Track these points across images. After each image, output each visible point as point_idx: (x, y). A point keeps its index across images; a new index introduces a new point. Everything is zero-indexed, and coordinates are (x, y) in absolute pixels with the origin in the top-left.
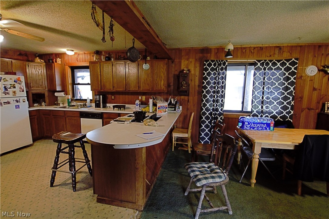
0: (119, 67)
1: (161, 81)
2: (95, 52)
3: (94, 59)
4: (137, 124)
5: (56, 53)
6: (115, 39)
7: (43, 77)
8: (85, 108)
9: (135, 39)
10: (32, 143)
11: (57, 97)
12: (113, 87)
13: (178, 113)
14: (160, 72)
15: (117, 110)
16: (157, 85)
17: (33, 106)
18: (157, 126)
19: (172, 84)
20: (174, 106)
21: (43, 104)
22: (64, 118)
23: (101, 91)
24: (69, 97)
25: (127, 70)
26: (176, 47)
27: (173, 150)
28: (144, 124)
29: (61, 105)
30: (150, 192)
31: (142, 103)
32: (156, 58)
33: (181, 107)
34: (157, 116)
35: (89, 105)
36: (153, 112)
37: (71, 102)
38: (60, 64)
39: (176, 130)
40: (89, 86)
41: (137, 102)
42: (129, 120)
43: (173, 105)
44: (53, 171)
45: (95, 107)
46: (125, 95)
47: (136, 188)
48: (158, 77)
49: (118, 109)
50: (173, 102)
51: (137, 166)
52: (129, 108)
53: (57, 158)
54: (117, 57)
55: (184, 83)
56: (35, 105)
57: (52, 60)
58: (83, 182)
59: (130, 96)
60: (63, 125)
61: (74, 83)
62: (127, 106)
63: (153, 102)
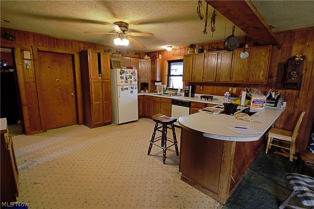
0: (212, 58)
1: (260, 71)
2: (189, 46)
3: (188, 53)
4: (227, 116)
5: (159, 50)
6: (216, 30)
7: (149, 71)
8: (176, 96)
9: (236, 26)
10: (138, 119)
11: (156, 86)
12: (203, 78)
13: (280, 110)
14: (259, 61)
15: (204, 100)
16: (253, 76)
17: (141, 92)
18: (252, 122)
19: (275, 74)
20: (274, 102)
21: (147, 91)
22: (160, 103)
23: (191, 82)
24: (164, 86)
25: (219, 61)
26: (287, 30)
27: (266, 153)
28: (235, 117)
29: (159, 93)
30: (234, 189)
31: (232, 95)
32: (257, 45)
33: (285, 103)
34: (251, 111)
35: (180, 94)
36: (245, 106)
37: (166, 90)
38: (161, 59)
39: (274, 130)
40: (182, 77)
41: (227, 94)
42: (217, 111)
43: (274, 99)
44: (151, 143)
45: (185, 96)
46: (214, 86)
47: (220, 180)
48: (256, 67)
49: (206, 99)
50: (274, 97)
51: (224, 158)
52: (216, 99)
53: (154, 134)
54: (210, 48)
55: (294, 73)
56: (142, 91)
57: (156, 56)
58: (170, 158)
59: (219, 88)
60: (159, 109)
61: (169, 75)
62: (214, 97)
63: (246, 95)
